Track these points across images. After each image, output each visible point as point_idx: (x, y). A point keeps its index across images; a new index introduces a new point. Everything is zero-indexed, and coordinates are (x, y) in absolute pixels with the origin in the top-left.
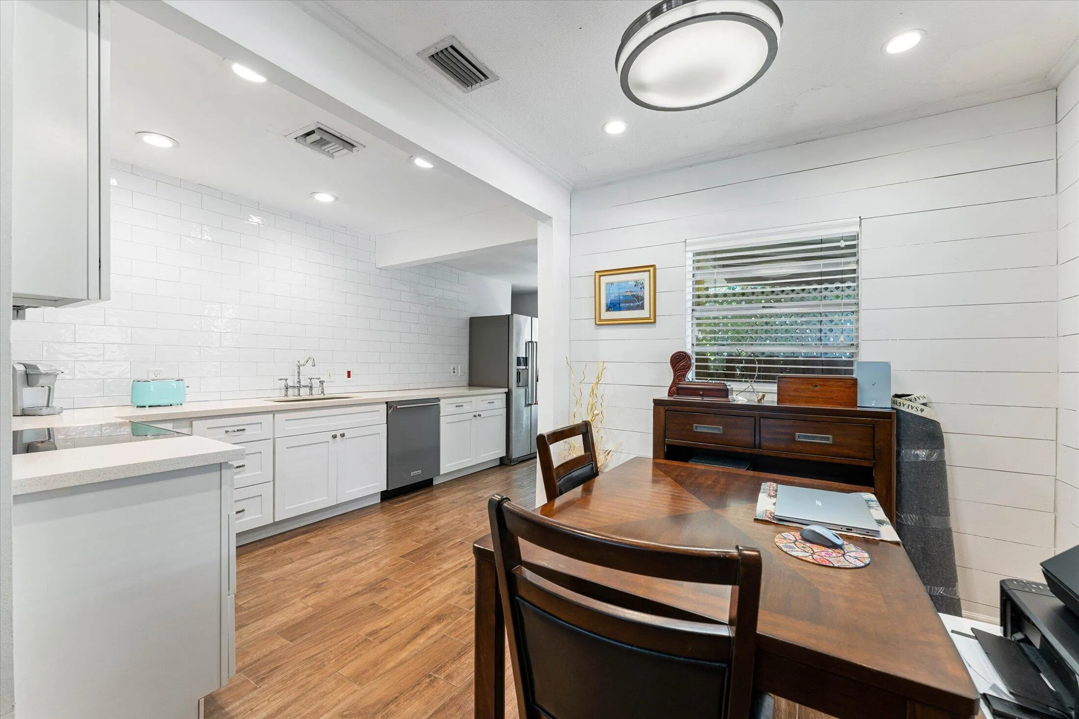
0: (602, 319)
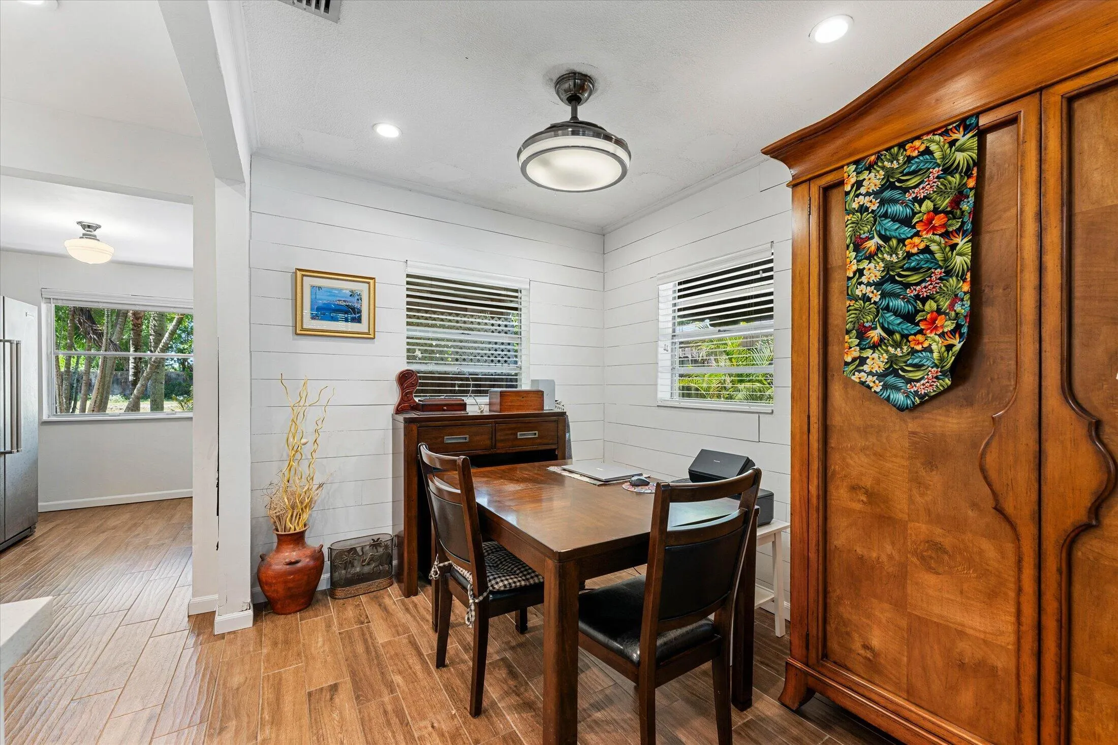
0: (304, 327)
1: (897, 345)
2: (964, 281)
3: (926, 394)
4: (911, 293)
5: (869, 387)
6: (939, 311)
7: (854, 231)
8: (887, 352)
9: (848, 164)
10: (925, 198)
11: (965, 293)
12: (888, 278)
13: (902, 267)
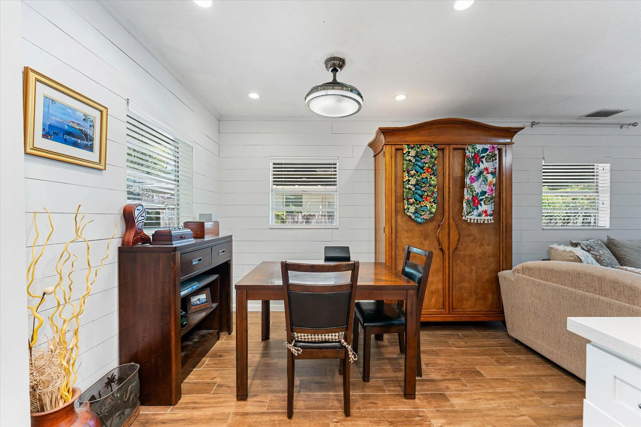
0: (35, 145)
1: (417, 204)
2: (435, 188)
3: (426, 219)
4: (422, 189)
5: (411, 217)
6: (428, 196)
7: (407, 167)
8: (415, 206)
9: (405, 145)
10: (427, 163)
11: (436, 192)
12: (417, 184)
13: (421, 181)
